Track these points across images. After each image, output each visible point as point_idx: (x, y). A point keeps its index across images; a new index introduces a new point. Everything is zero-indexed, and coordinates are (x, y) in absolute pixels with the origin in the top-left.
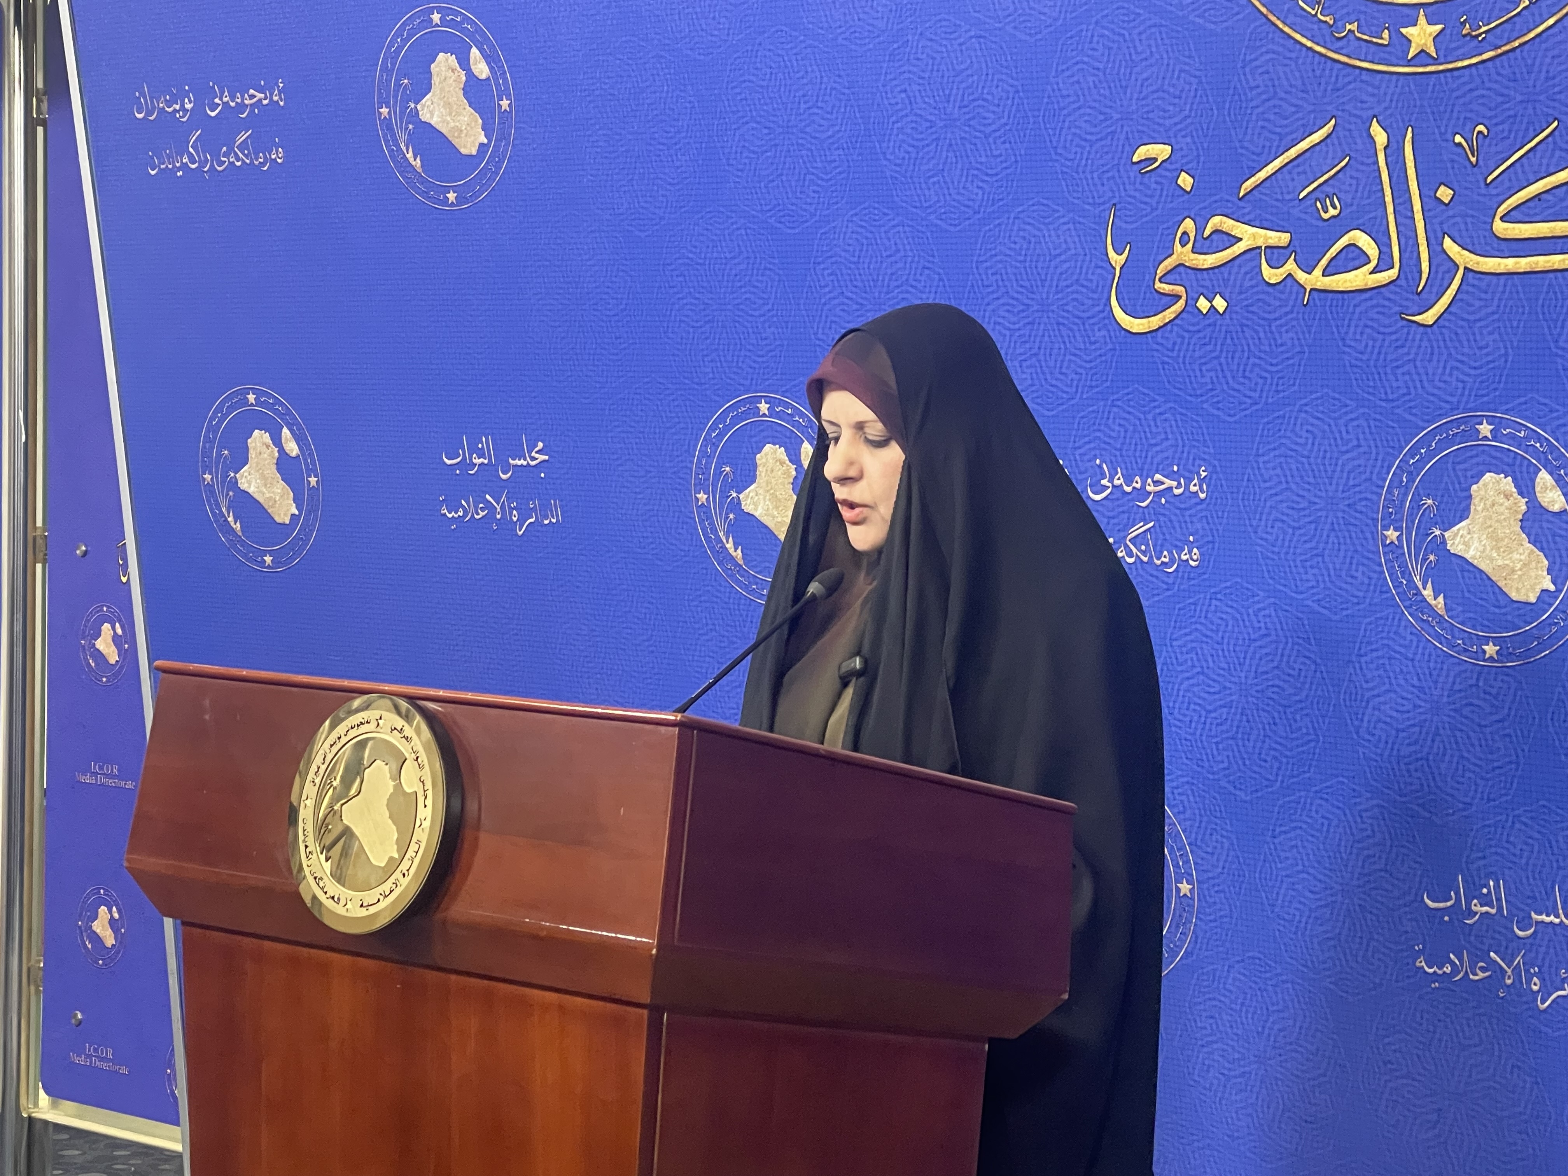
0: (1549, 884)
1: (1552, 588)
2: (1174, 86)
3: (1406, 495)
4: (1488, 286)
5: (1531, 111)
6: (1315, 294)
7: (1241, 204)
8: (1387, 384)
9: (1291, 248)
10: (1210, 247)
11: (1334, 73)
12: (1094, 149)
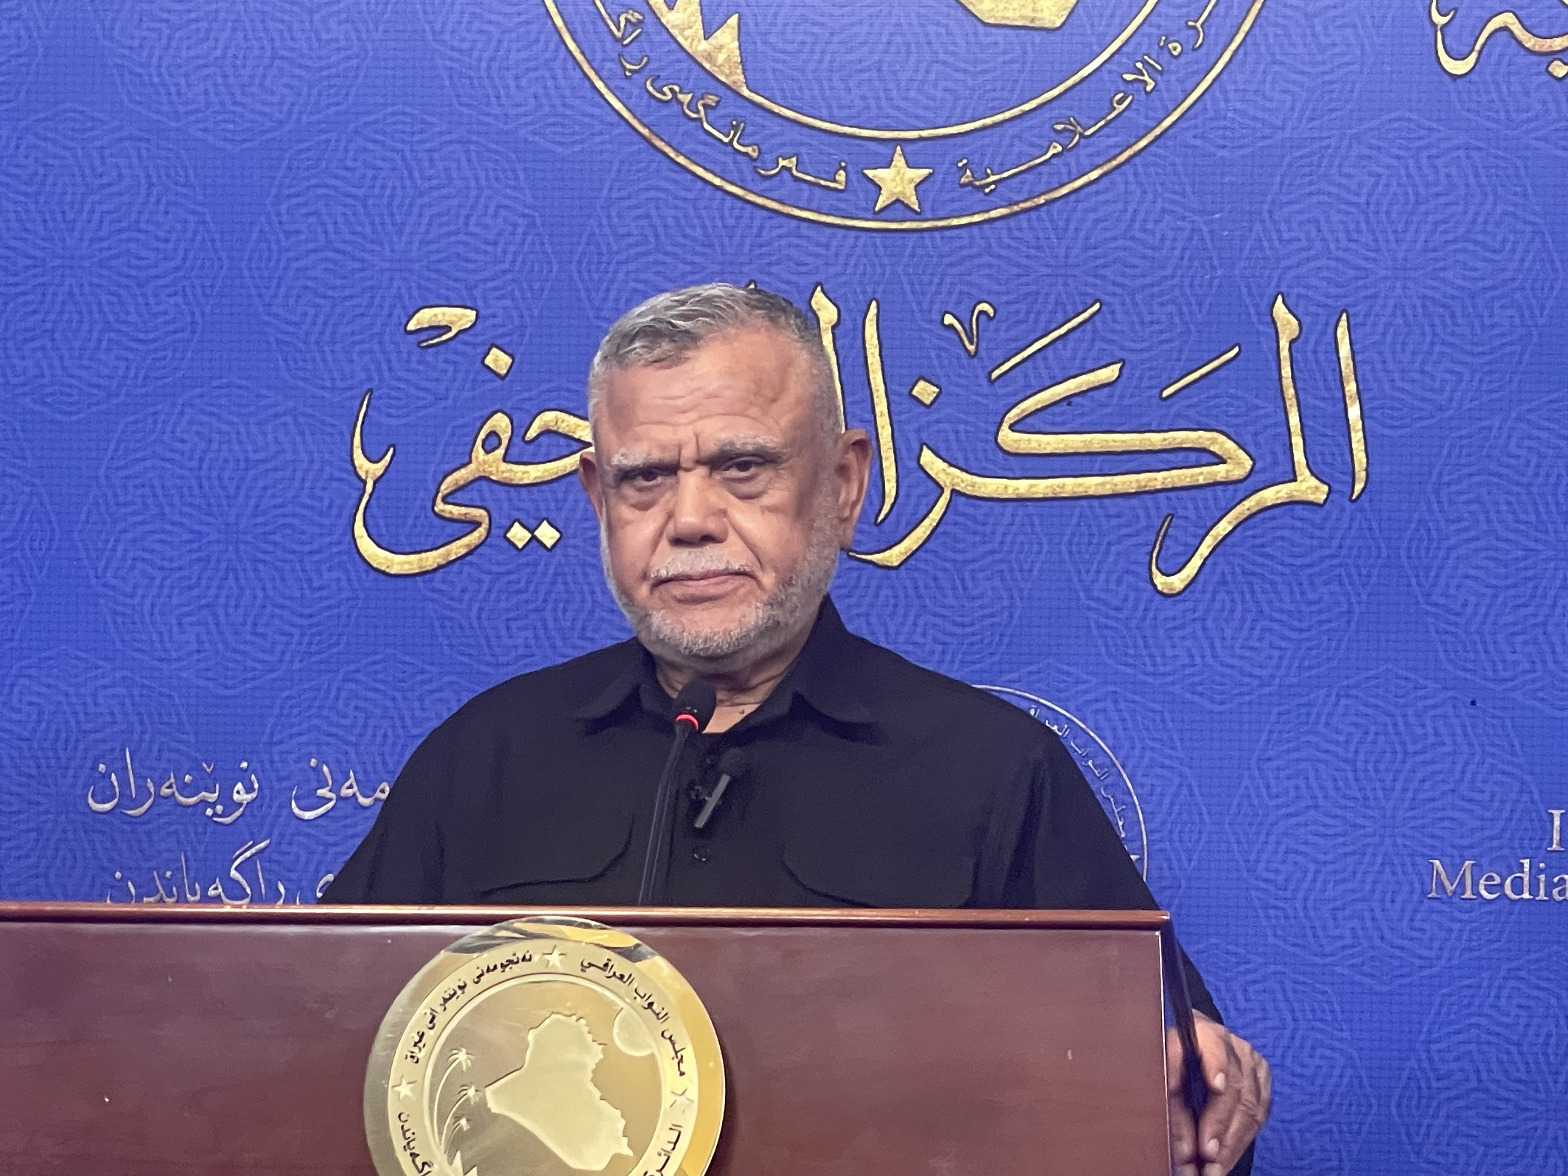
2: (487, 227)
5: (1060, 288)
10: (535, 454)
11: (757, 223)
12: (338, 310)
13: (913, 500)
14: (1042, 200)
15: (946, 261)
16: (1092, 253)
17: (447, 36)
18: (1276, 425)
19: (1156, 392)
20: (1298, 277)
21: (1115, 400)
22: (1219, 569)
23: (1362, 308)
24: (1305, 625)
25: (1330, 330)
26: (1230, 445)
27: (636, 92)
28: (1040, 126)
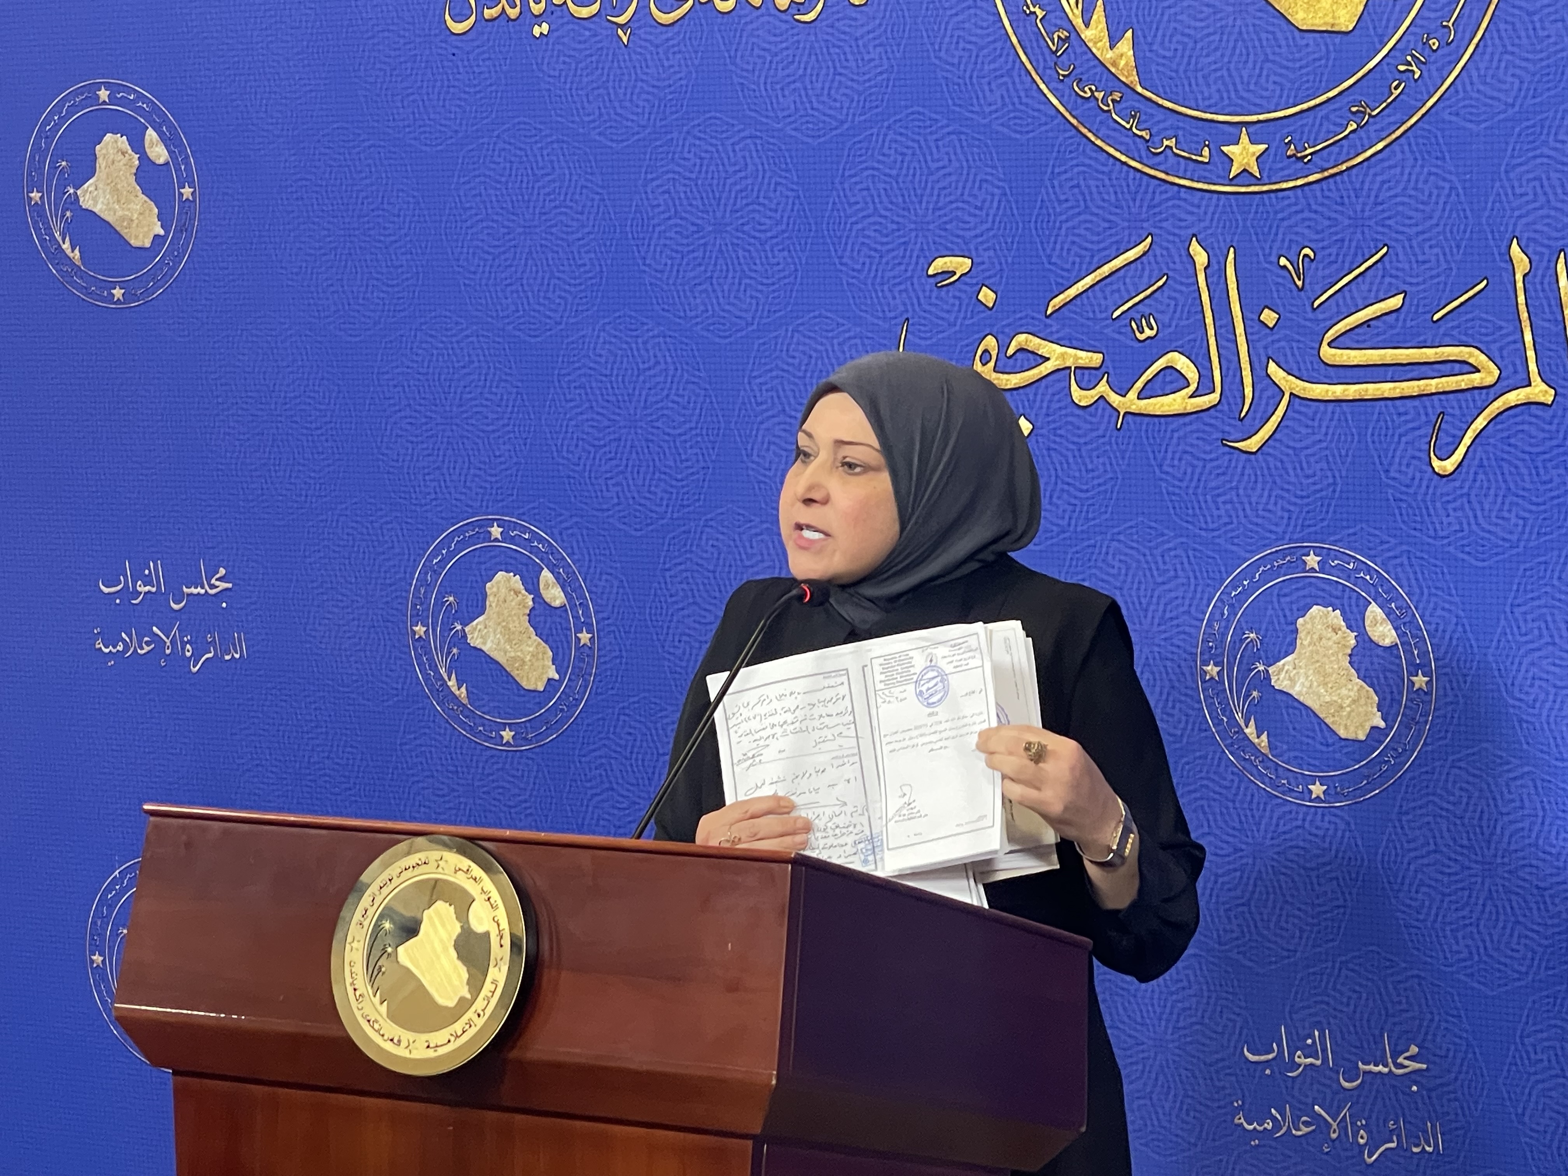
0: (1377, 1032)
1: (1382, 724)
2: (975, 196)
3: (1227, 628)
4: (1315, 413)
5: (1359, 236)
6: (1129, 417)
7: (1048, 321)
8: (1206, 513)
9: (1103, 369)
10: (1014, 366)
11: (1151, 190)
12: (884, 260)
13: (1264, 402)
14: (1344, 167)
15: (1280, 216)
16: (1380, 208)
17: (943, 54)
18: (1515, 342)
19: (1429, 316)
20: (1528, 224)
21: (1400, 324)
22: (1478, 457)
24: (1540, 500)
25: (1552, 265)
26: (1483, 357)
27: (1067, 92)
28: (1340, 109)
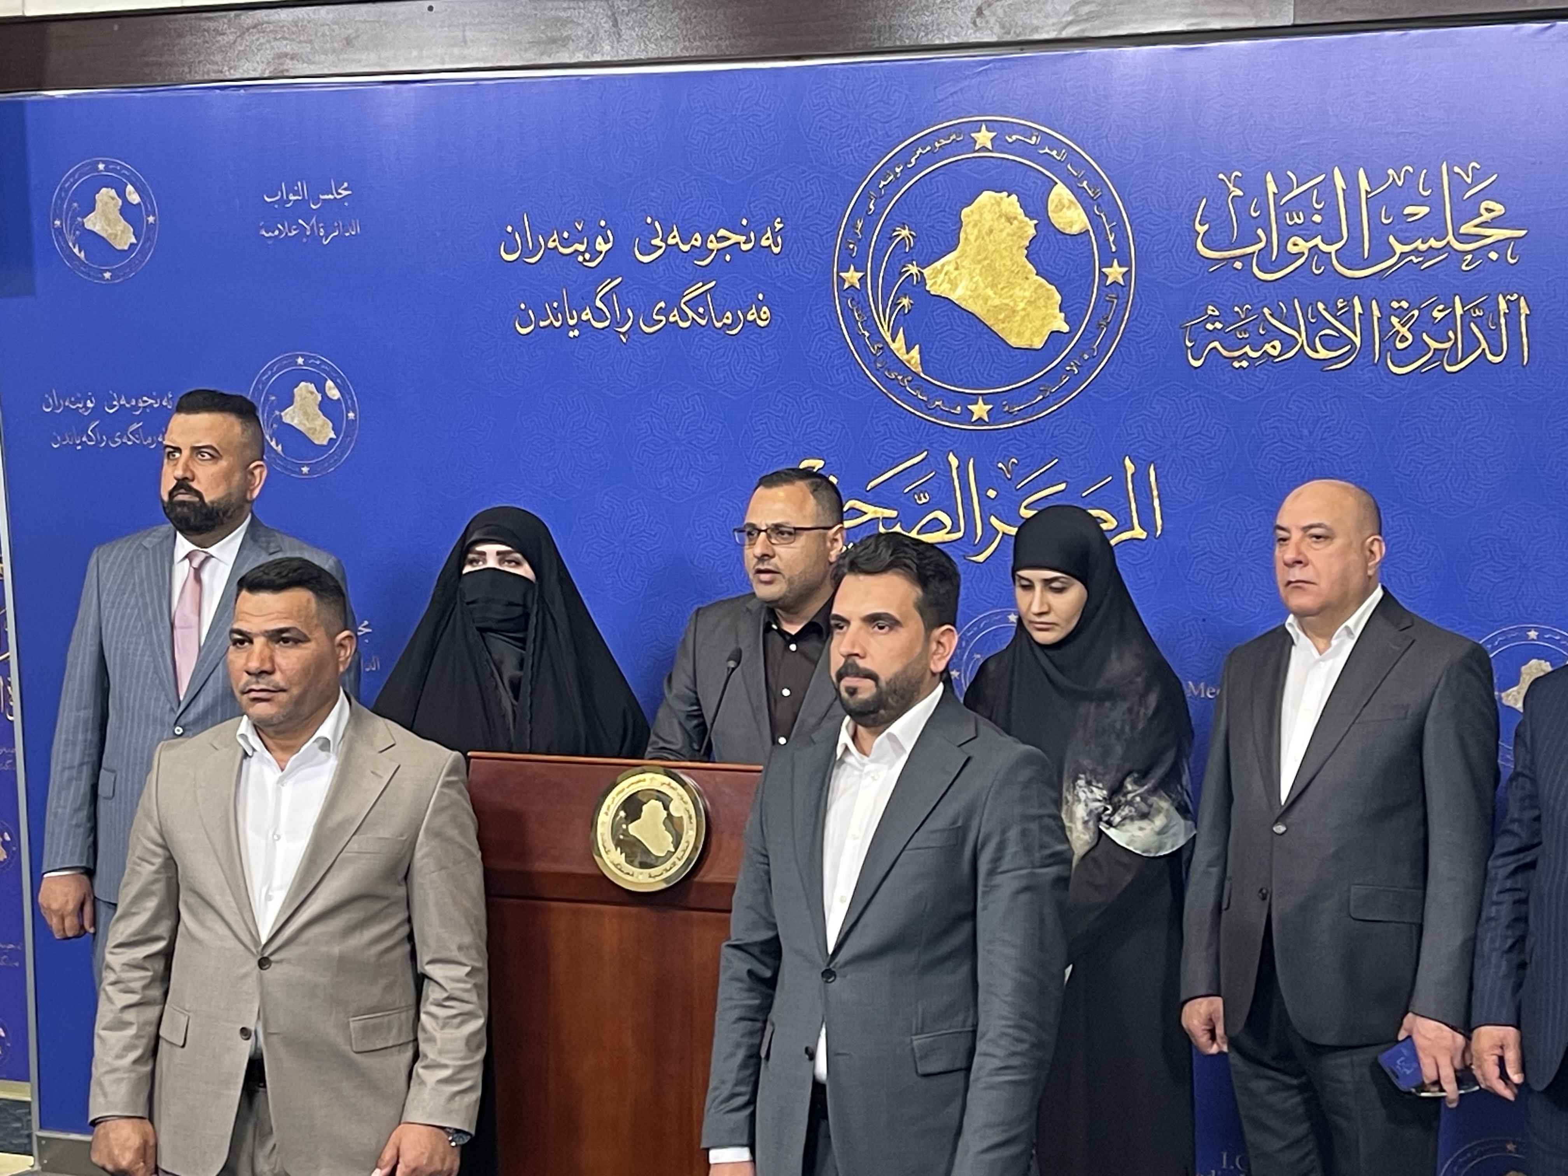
3: (964, 652)
5: (1043, 453)
7: (868, 494)
9: (898, 518)
11: (926, 426)
12: (774, 460)
13: (988, 537)
14: (1035, 418)
15: (1000, 441)
16: (1054, 439)
17: (811, 354)
18: (1125, 508)
19: (1080, 494)
20: (1134, 448)
23: (1159, 461)
25: (1147, 470)
26: (1109, 515)
27: (881, 375)
28: (1034, 388)
